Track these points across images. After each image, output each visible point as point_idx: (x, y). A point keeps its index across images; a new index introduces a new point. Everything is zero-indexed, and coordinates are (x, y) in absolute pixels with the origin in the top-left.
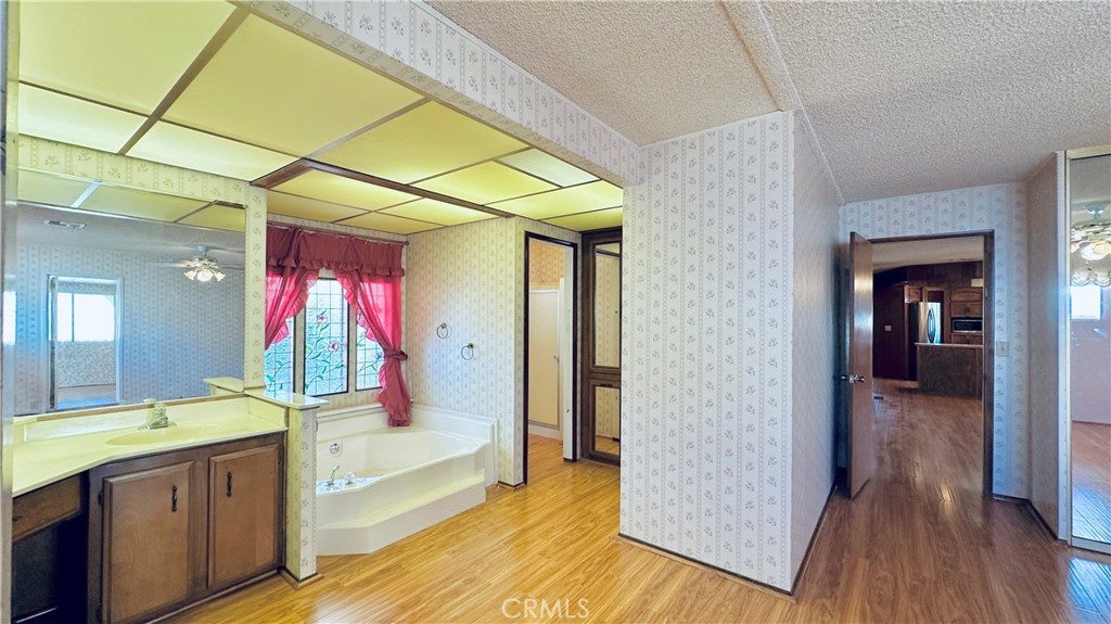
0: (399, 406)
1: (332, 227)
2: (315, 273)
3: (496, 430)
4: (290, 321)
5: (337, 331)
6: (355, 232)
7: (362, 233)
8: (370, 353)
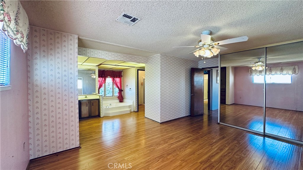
0: (121, 99)
1: (110, 69)
2: (107, 77)
3: (133, 102)
4: (103, 85)
5: (111, 86)
6: (113, 70)
7: (115, 70)
8: (117, 90)
